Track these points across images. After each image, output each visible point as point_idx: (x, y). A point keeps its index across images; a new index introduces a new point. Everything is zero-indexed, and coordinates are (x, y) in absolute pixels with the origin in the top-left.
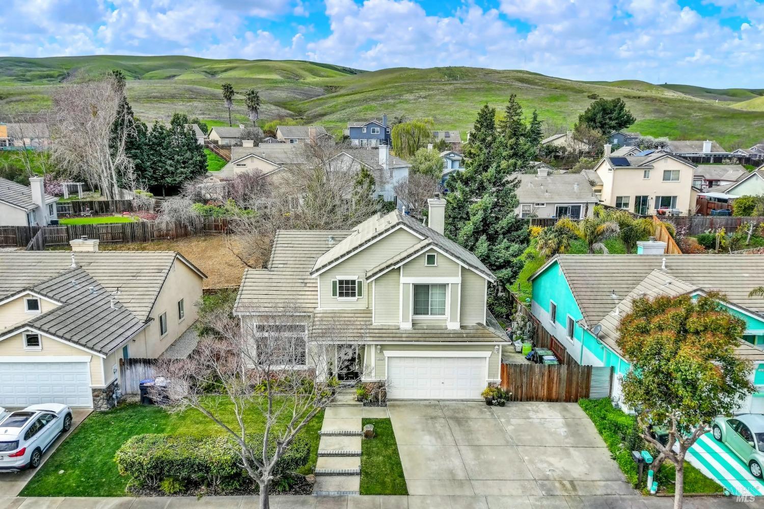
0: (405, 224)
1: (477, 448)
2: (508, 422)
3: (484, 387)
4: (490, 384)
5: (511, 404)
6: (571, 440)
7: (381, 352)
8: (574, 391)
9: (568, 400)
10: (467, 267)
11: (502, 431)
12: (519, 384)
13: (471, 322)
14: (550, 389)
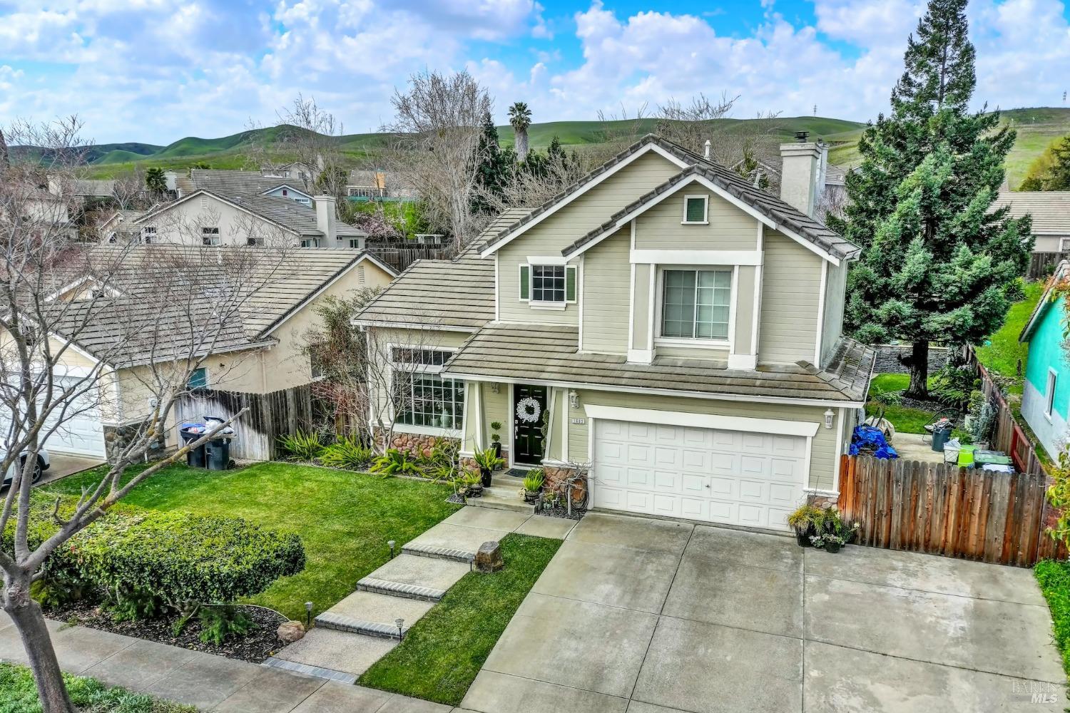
1: (702, 628)
2: (823, 586)
4: (812, 499)
5: (856, 550)
7: (579, 407)
8: (1025, 540)
9: (1009, 559)
11: (791, 600)
12: (883, 506)
13: (785, 358)
14: (962, 528)
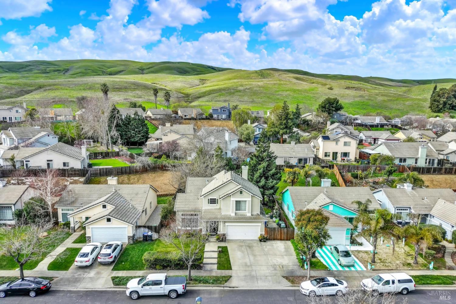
0: (233, 180)
1: (255, 256)
2: (266, 248)
3: (259, 235)
4: (261, 235)
5: (268, 241)
6: (285, 253)
7: (224, 223)
8: (289, 237)
9: (287, 240)
10: (253, 195)
11: (263, 250)
12: (271, 234)
13: (255, 213)
14: (281, 236)
